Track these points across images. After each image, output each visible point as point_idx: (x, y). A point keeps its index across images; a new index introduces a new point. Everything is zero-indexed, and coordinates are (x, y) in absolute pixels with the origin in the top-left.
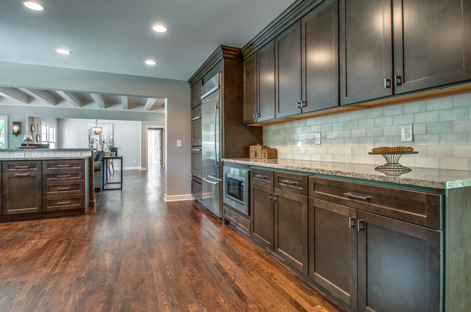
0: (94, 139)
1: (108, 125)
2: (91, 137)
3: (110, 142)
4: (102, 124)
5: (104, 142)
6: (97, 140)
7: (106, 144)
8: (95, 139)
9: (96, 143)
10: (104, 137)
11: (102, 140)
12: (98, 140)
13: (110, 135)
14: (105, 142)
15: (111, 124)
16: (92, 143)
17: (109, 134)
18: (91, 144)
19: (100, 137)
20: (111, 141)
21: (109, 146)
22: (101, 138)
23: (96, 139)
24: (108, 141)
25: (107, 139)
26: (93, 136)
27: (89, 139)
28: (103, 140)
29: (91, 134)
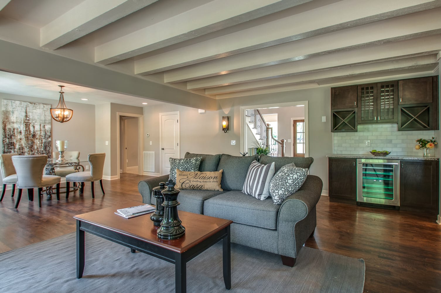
0: (14, 130)
1: (42, 106)
2: (8, 127)
3: (47, 136)
4: (30, 103)
5: (34, 136)
6: (20, 132)
7: (38, 140)
8: (16, 130)
9: (19, 137)
10: (34, 127)
11: (30, 132)
12: (22, 131)
13: (45, 123)
14: (37, 137)
15: (49, 104)
16: (11, 138)
17: (44, 122)
18: (8, 138)
19: (26, 127)
20: (49, 134)
21: (45, 143)
22: (29, 129)
23: (18, 129)
24: (43, 133)
25: (41, 130)
26: (12, 125)
27: (4, 129)
28: (32, 133)
29: (8, 121)
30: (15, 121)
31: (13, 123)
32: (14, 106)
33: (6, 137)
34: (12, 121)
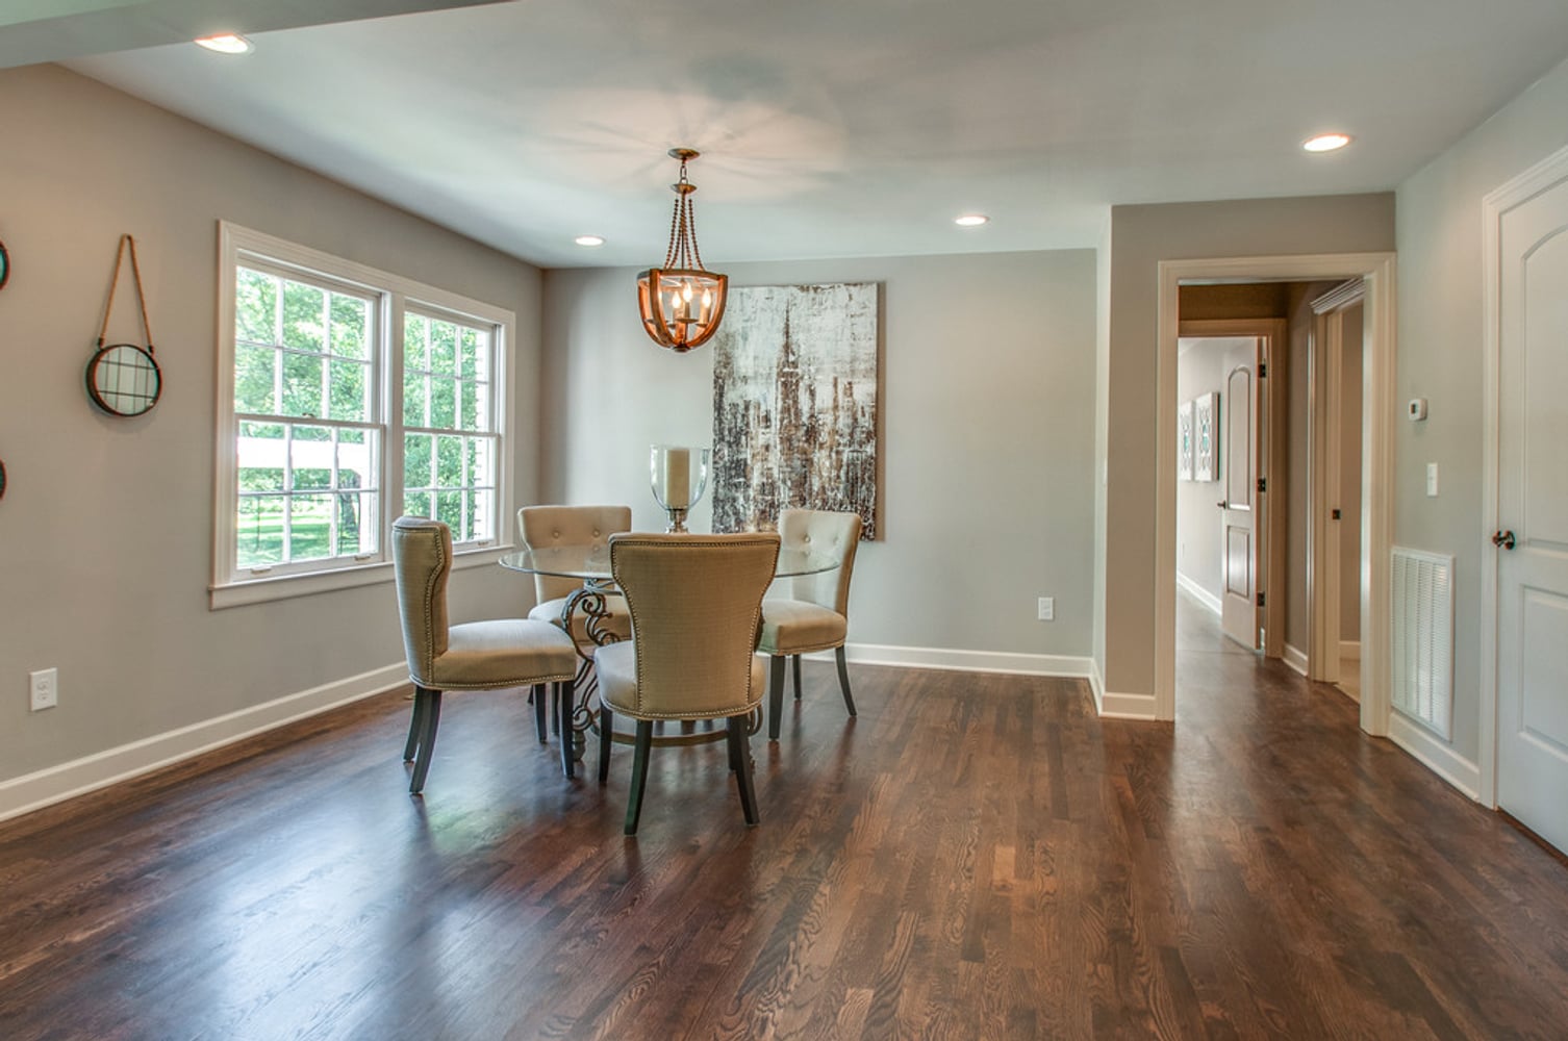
0: (747, 408)
1: (842, 293)
2: (731, 396)
3: (859, 436)
4: (803, 288)
5: (812, 433)
6: (767, 419)
7: (825, 453)
8: (752, 412)
9: (761, 440)
10: (812, 393)
11: (798, 414)
12: (773, 416)
13: (853, 372)
14: (824, 437)
15: (869, 283)
16: (737, 442)
17: (847, 367)
18: (730, 444)
19: (786, 396)
20: (866, 422)
21: (852, 463)
22: (796, 402)
23: (758, 406)
24: (844, 421)
25: (836, 408)
26: (741, 388)
27: (719, 407)
28: (805, 419)
29: (731, 374)
30: (750, 373)
31: (745, 379)
32: (749, 310)
33: (722, 439)
34: (743, 371)
